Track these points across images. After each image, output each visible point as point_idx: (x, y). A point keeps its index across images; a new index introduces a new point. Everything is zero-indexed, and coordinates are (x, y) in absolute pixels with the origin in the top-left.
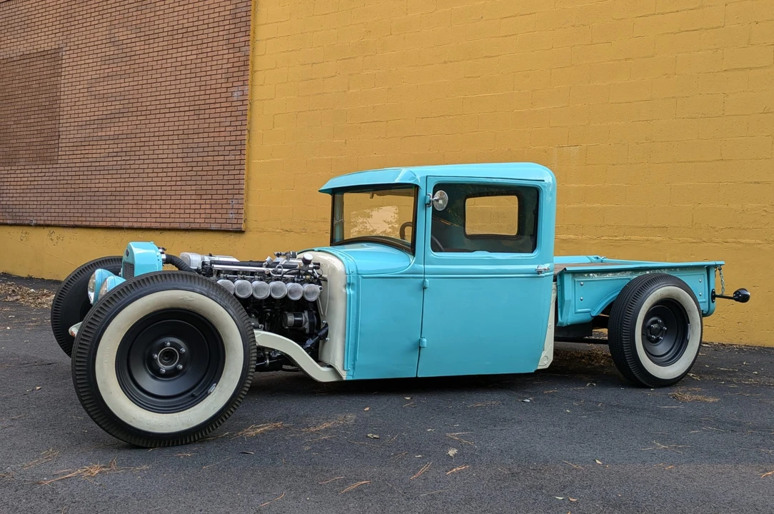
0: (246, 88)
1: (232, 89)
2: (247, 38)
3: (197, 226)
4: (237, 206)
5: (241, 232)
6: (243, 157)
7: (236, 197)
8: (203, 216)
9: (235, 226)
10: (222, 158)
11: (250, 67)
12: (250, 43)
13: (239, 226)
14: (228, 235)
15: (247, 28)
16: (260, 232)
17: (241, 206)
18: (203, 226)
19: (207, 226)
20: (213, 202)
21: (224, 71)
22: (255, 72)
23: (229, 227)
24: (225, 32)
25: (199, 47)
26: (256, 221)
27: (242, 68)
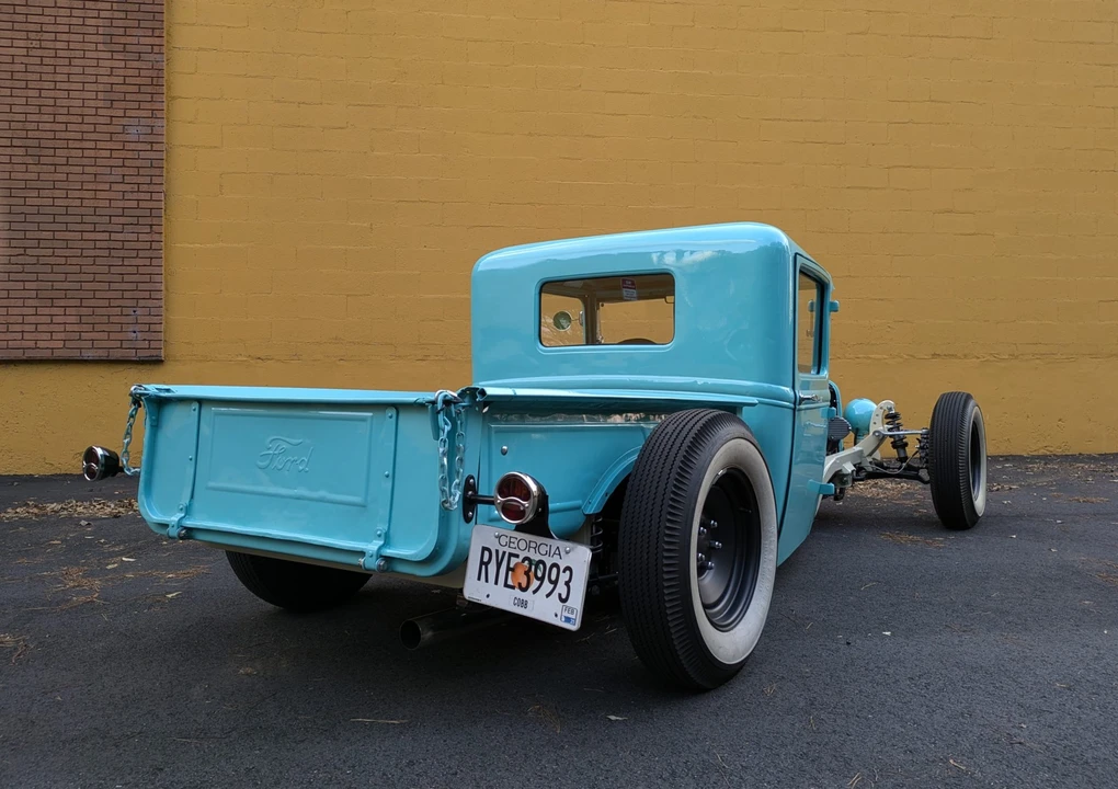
0: (158, 123)
1: (125, 121)
2: (157, 41)
3: (46, 354)
4: (147, 319)
5: (158, 362)
6: (156, 237)
7: (142, 303)
8: (62, 336)
9: (143, 354)
10: (105, 236)
11: (165, 89)
12: (164, 50)
13: (154, 353)
14: (120, 368)
15: (157, 25)
16: (201, 361)
17: (155, 319)
18: (58, 354)
19: (75, 354)
20: (84, 311)
21: (101, 87)
22: (174, 98)
23: (131, 354)
24: (100, 22)
25: (32, 35)
26: (188, 343)
27: (149, 89)
